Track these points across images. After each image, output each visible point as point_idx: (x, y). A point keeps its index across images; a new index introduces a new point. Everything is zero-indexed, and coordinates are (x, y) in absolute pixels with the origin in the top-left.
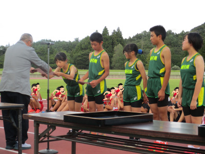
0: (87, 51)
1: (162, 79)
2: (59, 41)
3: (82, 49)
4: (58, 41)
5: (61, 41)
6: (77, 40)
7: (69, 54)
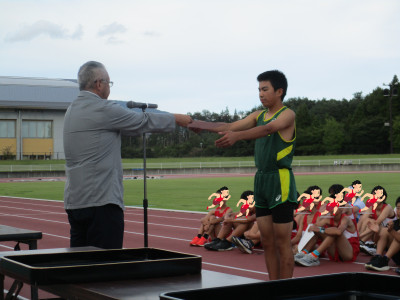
0: (378, 117)
1: (284, 175)
2: (324, 100)
3: (367, 114)
4: (321, 99)
5: (328, 99)
6: (358, 96)
7: (343, 125)
